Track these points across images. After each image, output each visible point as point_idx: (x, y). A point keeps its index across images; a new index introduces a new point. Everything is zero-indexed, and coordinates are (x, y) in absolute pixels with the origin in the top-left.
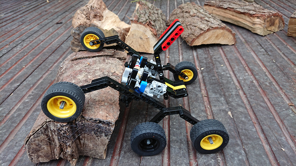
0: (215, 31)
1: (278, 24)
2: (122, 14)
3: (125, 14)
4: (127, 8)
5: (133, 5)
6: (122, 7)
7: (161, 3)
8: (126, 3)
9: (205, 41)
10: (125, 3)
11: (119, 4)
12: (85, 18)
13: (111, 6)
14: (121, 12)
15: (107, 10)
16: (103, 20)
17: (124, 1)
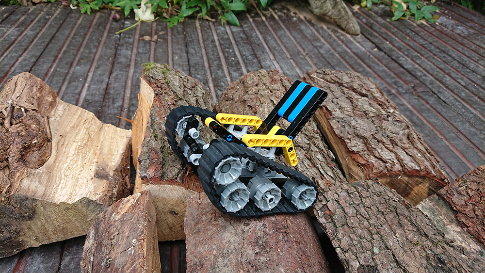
3: (107, 74)
4: (109, 52)
5: (122, 42)
6: (97, 47)
7: (185, 37)
8: (105, 34)
10: (102, 36)
11: (87, 37)
13: (69, 45)
14: (97, 68)
15: (59, 103)
16: (51, 161)
17: (100, 28)
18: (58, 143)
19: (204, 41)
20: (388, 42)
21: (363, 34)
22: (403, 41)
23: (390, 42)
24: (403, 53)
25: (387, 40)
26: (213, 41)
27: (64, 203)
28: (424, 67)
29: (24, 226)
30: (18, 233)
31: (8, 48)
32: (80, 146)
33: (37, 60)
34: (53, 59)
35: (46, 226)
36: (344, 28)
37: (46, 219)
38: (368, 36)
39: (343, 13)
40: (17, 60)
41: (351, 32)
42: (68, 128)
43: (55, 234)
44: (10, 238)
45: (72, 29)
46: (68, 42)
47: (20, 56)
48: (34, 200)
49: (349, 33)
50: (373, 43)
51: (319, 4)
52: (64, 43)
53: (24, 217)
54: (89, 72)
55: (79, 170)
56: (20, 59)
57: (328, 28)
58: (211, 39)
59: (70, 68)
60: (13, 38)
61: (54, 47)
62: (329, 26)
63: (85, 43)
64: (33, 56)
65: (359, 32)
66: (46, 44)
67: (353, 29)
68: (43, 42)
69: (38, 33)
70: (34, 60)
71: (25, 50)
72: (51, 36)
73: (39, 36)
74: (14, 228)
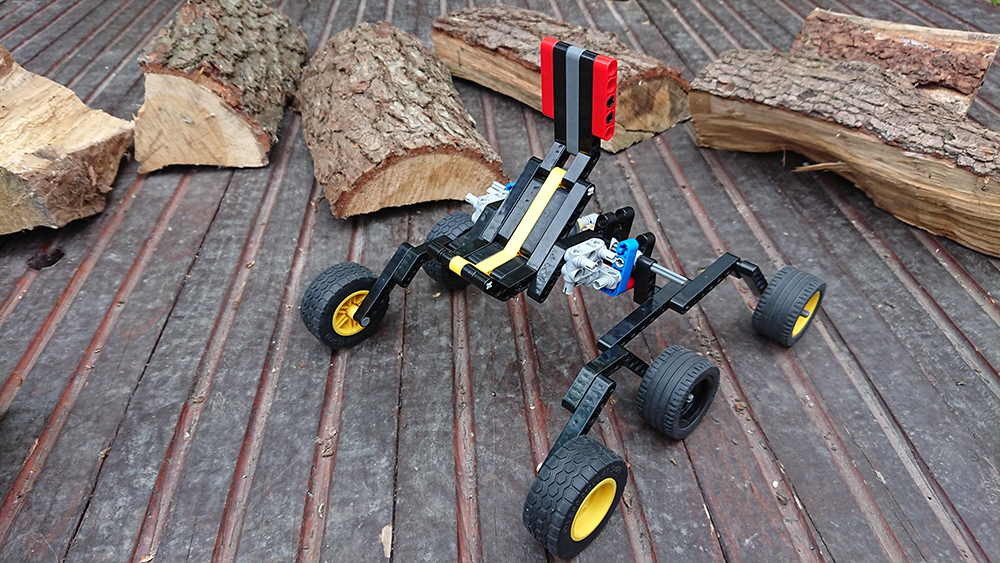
0: (418, 160)
1: (668, 103)
9: (391, 197)
11: (146, 11)
13: (112, 23)
15: (16, 70)
22: (706, 7)
23: (679, 10)
24: (692, 25)
25: (675, 7)
31: (14, 28)
33: (51, 44)
34: (77, 41)
38: (643, 2)
40: (22, 43)
46: (112, 19)
47: (29, 38)
52: (105, 21)
54: (124, 58)
56: (26, 43)
59: (98, 54)
60: (27, 14)
61: (86, 26)
63: (138, 20)
64: (48, 38)
66: (75, 21)
68: (72, 19)
69: (69, 7)
70: (47, 42)
71: (40, 30)
72: (87, 11)
73: (70, 11)
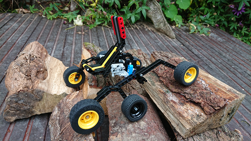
2: (59, 47)
3: (63, 47)
4: (63, 38)
5: (68, 33)
6: (57, 35)
7: (97, 34)
8: (60, 30)
10: (58, 30)
11: (51, 30)
12: (25, 77)
13: (43, 33)
14: (58, 44)
15: (48, 56)
16: (48, 78)
17: (57, 26)
18: (50, 72)
19: (106, 36)
20: (187, 43)
21: (176, 38)
22: (194, 42)
23: (188, 43)
24: (194, 47)
25: (187, 42)
26: (110, 36)
27: (55, 94)
28: (203, 54)
29: (36, 104)
30: (33, 107)
31: (14, 32)
32: (59, 74)
33: (29, 38)
34: (36, 38)
35: (45, 105)
36: (168, 35)
37: (46, 102)
38: (179, 39)
39: (168, 28)
40: (19, 38)
41: (171, 37)
42: (53, 67)
43: (48, 109)
44: (29, 109)
45: (44, 26)
46: (42, 32)
47: (20, 36)
48: (44, 92)
49: (170, 38)
50: (181, 42)
51: (157, 24)
52: (41, 32)
53: (37, 100)
54: (54, 45)
55: (59, 83)
56: (20, 38)
57: (161, 35)
58: (109, 36)
59: (45, 43)
60: (16, 28)
61: (36, 33)
62: (162, 34)
63: (50, 33)
64: (26, 36)
65: (175, 37)
66: (32, 31)
67: (172, 36)
68: (31, 31)
69: (28, 27)
70: (27, 38)
71: (22, 33)
72: (34, 28)
73: (28, 28)
74: (32, 104)
